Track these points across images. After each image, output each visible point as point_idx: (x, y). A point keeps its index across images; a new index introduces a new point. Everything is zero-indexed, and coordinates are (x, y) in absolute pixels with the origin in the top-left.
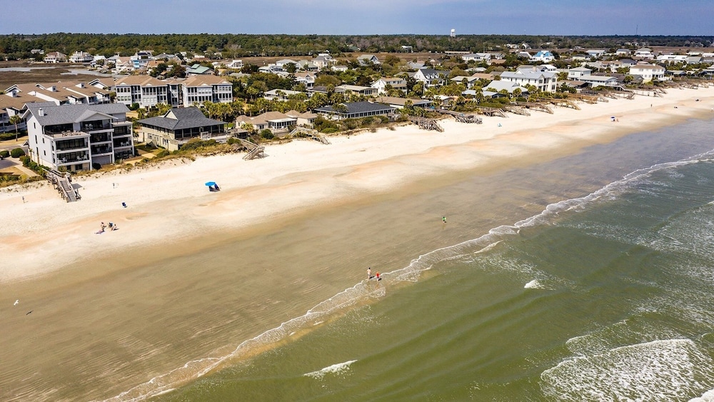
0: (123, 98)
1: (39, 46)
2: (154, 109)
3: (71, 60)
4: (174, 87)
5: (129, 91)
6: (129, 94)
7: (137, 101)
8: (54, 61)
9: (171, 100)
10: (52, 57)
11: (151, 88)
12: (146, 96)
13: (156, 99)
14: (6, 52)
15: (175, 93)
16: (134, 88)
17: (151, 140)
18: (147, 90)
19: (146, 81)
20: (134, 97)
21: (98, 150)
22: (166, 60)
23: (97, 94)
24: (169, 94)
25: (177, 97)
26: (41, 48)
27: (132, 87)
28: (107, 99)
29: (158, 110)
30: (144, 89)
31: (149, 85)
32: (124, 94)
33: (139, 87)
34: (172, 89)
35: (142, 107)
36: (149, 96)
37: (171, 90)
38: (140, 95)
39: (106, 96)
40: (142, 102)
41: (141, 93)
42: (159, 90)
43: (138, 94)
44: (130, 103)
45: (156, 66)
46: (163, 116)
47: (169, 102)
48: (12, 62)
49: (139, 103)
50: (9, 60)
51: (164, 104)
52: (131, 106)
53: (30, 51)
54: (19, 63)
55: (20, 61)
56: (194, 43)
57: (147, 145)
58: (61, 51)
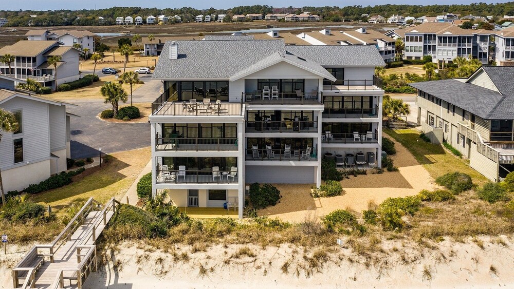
0: (413, 49)
1: (368, 12)
2: (451, 65)
3: (388, 21)
4: (483, 38)
5: (421, 40)
6: (421, 44)
7: (430, 54)
8: (375, 22)
9: (477, 54)
10: (374, 19)
11: (450, 38)
12: (442, 48)
13: (456, 52)
14: (344, 16)
15: (484, 47)
16: (428, 37)
17: (430, 129)
18: (444, 40)
19: (445, 29)
20: (427, 48)
21: (288, 148)
22: (473, 20)
23: (378, 41)
24: (475, 47)
25: (486, 51)
26: (369, 13)
27: (425, 35)
28: (390, 48)
29: (456, 66)
30: (440, 38)
31: (448, 33)
32: (414, 44)
33: (435, 36)
34: (481, 40)
35: (435, 61)
36: (447, 48)
37: (478, 42)
38: (434, 46)
39: (390, 44)
40: (436, 55)
41: (437, 44)
42: (462, 40)
43: (432, 44)
44: (421, 55)
45: (461, 25)
46: (464, 81)
47: (474, 57)
48: (347, 22)
49: (432, 55)
50: (345, 21)
51: (468, 59)
52: (422, 59)
53: (360, 15)
54: (351, 23)
55: (353, 22)
56: (501, 10)
57: (423, 136)
58: (383, 15)
